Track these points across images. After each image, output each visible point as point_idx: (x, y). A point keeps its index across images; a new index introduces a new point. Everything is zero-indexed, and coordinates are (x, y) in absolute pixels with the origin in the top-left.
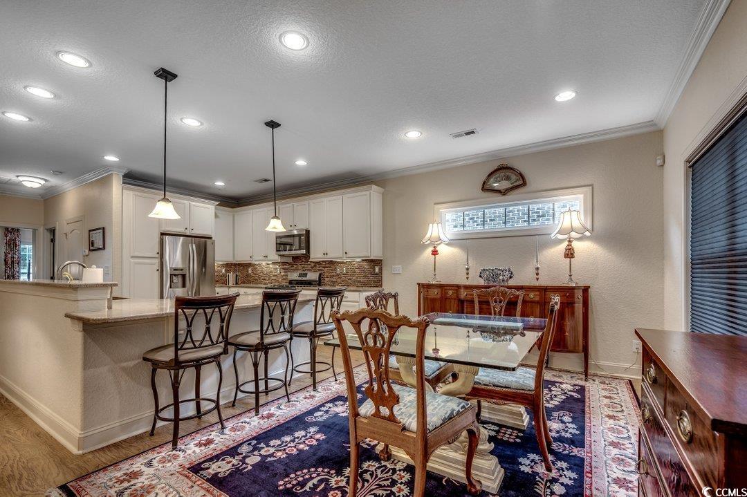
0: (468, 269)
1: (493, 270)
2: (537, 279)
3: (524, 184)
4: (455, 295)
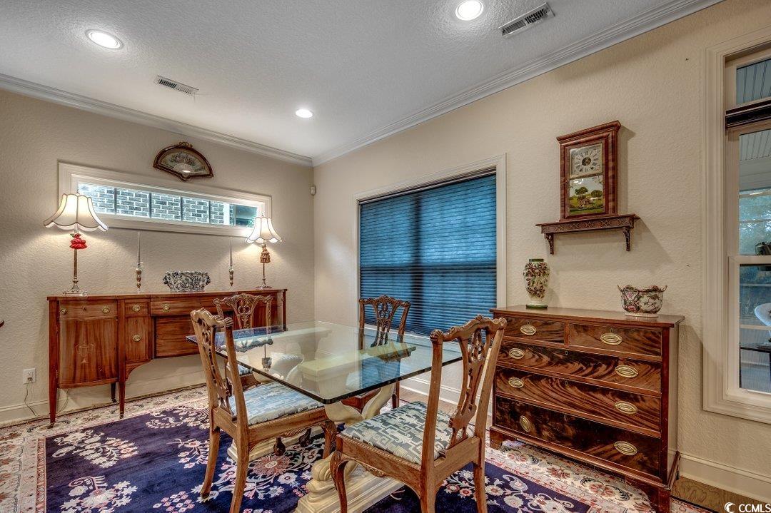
0: (139, 273)
1: (192, 274)
2: (232, 284)
3: (210, 174)
4: (145, 310)
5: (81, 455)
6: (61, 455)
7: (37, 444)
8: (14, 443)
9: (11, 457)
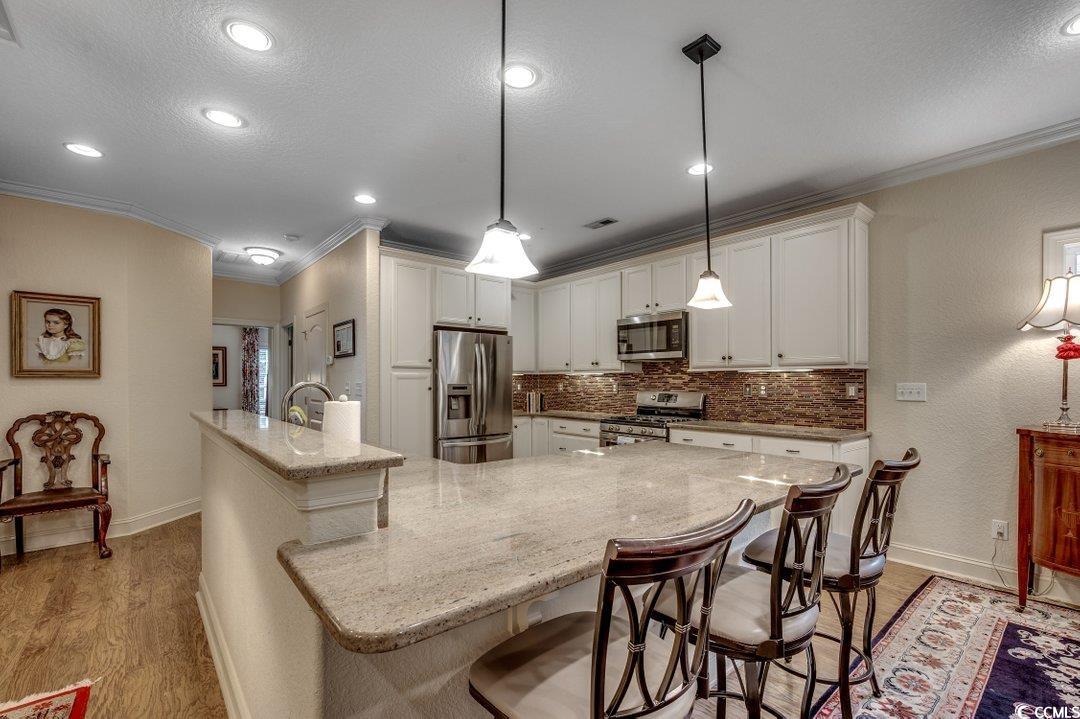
5: (1047, 673)
6: (1018, 657)
7: (994, 624)
8: (970, 608)
9: (962, 623)
